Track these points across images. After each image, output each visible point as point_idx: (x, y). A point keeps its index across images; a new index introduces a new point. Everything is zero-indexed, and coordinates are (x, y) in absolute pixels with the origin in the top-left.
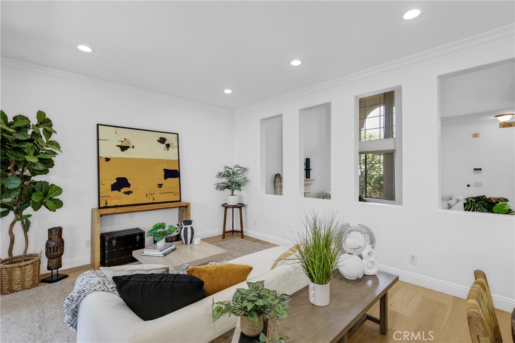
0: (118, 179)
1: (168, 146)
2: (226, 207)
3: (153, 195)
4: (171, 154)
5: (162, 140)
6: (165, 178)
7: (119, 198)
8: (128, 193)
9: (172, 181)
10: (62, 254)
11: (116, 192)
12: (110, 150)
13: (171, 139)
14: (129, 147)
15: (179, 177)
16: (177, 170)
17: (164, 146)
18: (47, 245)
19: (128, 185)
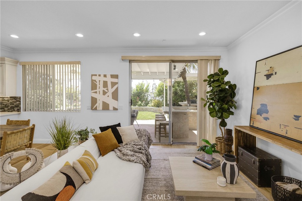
0: (261, 105)
7: (260, 122)
8: (266, 119)
11: (259, 115)
14: (272, 74)
19: (267, 112)
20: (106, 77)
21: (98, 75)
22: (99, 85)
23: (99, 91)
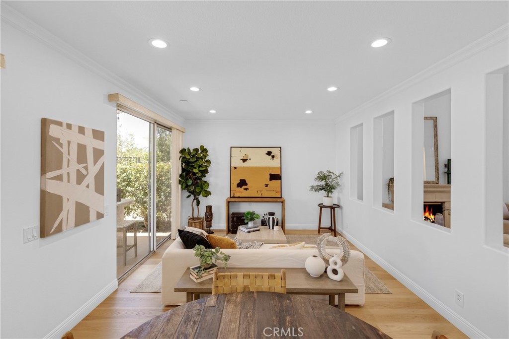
0: (240, 180)
1: (273, 157)
2: (322, 206)
3: (262, 192)
4: (275, 163)
5: (269, 153)
6: (270, 180)
7: (241, 192)
8: (246, 189)
9: (276, 183)
10: (211, 220)
11: (239, 188)
12: (236, 162)
13: (275, 152)
14: (247, 160)
15: (281, 179)
16: (279, 175)
17: (270, 157)
18: (206, 214)
19: (246, 184)
20: (84, 134)
21: (65, 126)
22: (69, 154)
23: (68, 173)
